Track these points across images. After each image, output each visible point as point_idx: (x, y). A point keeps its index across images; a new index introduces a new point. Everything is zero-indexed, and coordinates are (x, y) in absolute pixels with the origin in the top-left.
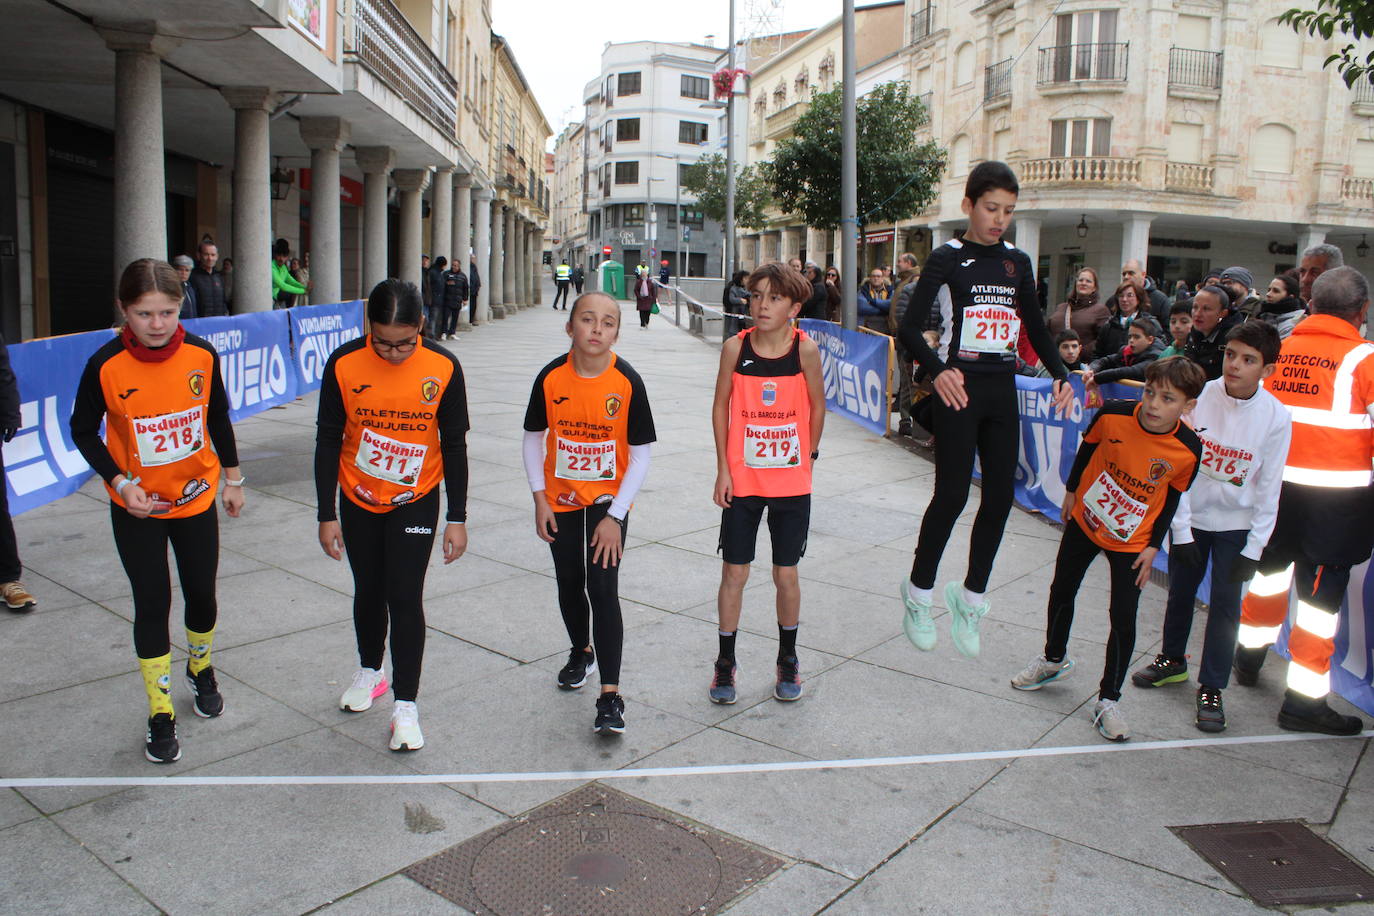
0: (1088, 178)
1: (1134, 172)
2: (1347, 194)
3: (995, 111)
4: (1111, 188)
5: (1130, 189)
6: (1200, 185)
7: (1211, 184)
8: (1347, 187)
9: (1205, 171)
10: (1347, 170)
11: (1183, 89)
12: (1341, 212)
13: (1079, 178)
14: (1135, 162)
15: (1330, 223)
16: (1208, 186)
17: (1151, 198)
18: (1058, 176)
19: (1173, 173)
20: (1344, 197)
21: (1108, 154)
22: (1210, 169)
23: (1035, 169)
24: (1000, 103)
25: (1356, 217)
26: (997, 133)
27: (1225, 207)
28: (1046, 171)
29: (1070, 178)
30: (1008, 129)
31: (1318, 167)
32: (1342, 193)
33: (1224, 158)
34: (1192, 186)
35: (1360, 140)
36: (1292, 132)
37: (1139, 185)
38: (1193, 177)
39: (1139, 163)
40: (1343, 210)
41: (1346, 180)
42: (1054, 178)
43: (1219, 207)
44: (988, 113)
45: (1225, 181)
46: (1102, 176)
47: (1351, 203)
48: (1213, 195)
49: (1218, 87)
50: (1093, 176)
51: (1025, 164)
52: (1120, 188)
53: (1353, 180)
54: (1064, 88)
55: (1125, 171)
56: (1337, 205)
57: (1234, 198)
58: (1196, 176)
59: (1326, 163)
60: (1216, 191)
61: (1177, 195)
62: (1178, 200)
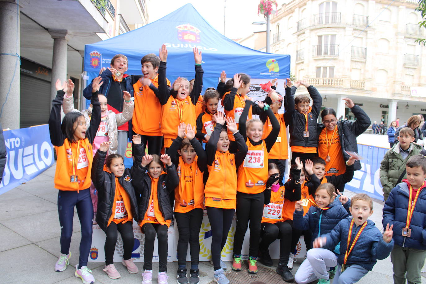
0: (327, 84)
1: (341, 83)
2: (403, 90)
3: (299, 64)
4: (334, 87)
5: (340, 88)
6: (360, 87)
7: (364, 86)
8: (403, 88)
9: (362, 82)
10: (403, 83)
11: (356, 58)
12: (401, 96)
13: (325, 84)
14: (341, 80)
15: (398, 99)
16: (363, 87)
17: (346, 90)
18: (318, 84)
19: (353, 83)
20: (402, 91)
21: (333, 77)
22: (363, 82)
23: (312, 81)
24: (301, 61)
25: (406, 97)
26: (300, 70)
27: (368, 94)
28: (315, 82)
29: (322, 84)
30: (303, 69)
31: (394, 82)
32: (401, 90)
33: (367, 79)
34: (358, 87)
35: (406, 75)
36: (387, 72)
37: (342, 86)
38: (358, 84)
39: (343, 80)
40: (402, 95)
41: (403, 86)
42: (317, 84)
43: (366, 94)
44: (297, 64)
45: (368, 86)
46: (332, 84)
47: (404, 93)
48: (364, 90)
49: (365, 58)
50: (329, 84)
51: (308, 80)
52: (337, 88)
53: (405, 86)
54: (320, 57)
55: (338, 82)
56: (400, 93)
57: (370, 91)
58: (359, 84)
59: (397, 81)
60: (365, 89)
61: (354, 90)
62: (354, 91)
